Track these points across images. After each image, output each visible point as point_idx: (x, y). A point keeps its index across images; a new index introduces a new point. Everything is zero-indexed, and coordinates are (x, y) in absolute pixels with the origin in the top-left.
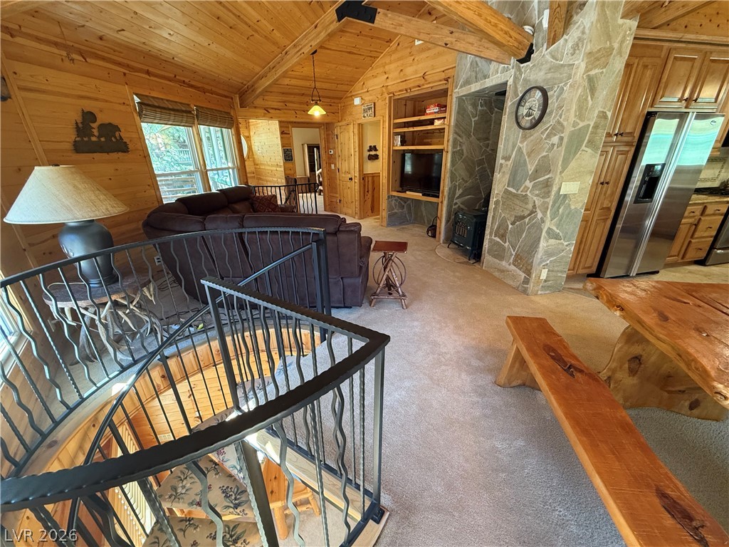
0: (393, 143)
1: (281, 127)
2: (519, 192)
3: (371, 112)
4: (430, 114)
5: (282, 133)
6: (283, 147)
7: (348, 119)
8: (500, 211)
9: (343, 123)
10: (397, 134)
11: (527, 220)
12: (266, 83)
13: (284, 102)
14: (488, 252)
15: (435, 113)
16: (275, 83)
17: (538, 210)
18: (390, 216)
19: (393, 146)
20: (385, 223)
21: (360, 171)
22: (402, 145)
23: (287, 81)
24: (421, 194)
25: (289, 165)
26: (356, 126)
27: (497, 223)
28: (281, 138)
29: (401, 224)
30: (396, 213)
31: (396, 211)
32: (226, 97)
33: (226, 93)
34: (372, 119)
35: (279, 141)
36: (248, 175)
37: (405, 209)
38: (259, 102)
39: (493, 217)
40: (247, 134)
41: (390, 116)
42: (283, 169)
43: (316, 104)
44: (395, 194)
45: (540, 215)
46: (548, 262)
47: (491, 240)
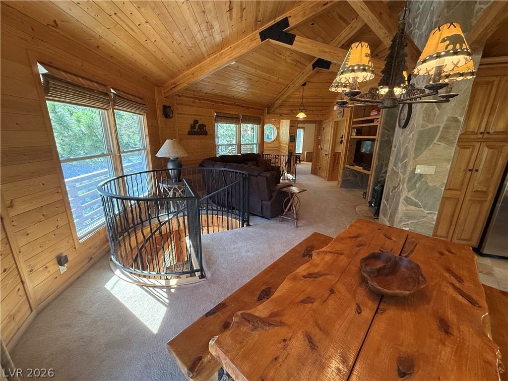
0: (351, 133)
1: (290, 123)
2: (396, 170)
3: (341, 114)
4: (373, 116)
5: (291, 126)
6: (290, 134)
7: (331, 119)
8: (389, 182)
9: (328, 121)
10: (355, 128)
11: (397, 189)
12: (279, 102)
13: (291, 110)
14: (381, 211)
15: (375, 115)
16: (284, 101)
17: (401, 183)
18: (343, 181)
19: (351, 135)
20: (339, 186)
21: (332, 150)
22: (356, 135)
23: (292, 100)
24: (362, 168)
25: (292, 144)
26: (333, 123)
27: (387, 191)
28: (290, 129)
29: (353, 187)
30: (349, 179)
31: (349, 178)
32: (259, 109)
33: (260, 108)
34: (341, 119)
35: (289, 131)
36: (264, 149)
37: (358, 178)
38: (278, 111)
39: (386, 187)
40: (278, 127)
41: (351, 117)
42: (287, 146)
43: (302, 112)
44: (348, 166)
45: (401, 187)
46: (409, 223)
47: (383, 203)
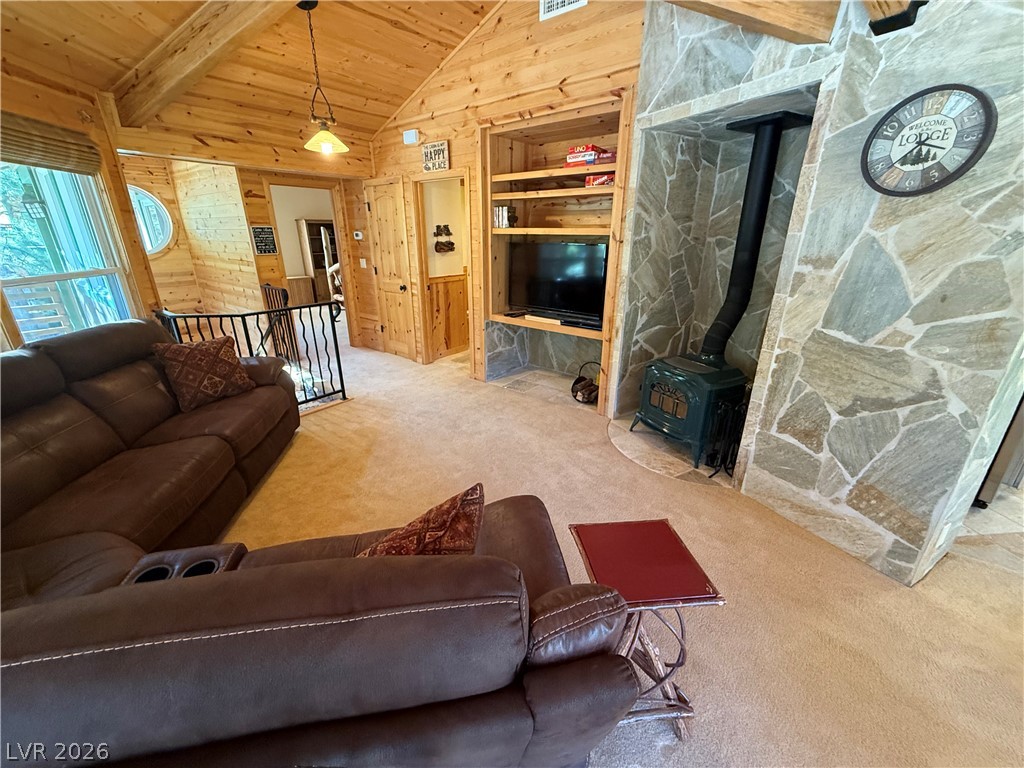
0: (493, 222)
1: (242, 182)
2: (870, 343)
3: (443, 158)
4: (576, 164)
5: (247, 194)
6: (251, 222)
7: (392, 172)
8: (797, 378)
9: (381, 180)
10: (500, 204)
11: (903, 413)
13: (244, 125)
14: (756, 461)
15: (588, 163)
17: (947, 393)
18: (491, 360)
19: (493, 227)
20: (482, 372)
21: (421, 273)
22: (511, 225)
24: (558, 322)
25: (269, 260)
26: (410, 188)
27: (787, 405)
28: (246, 205)
29: (509, 372)
30: (500, 353)
31: (500, 349)
34: (445, 173)
35: (241, 211)
37: (515, 345)
39: (773, 389)
41: (484, 169)
42: (253, 269)
43: (325, 127)
44: (501, 319)
45: (956, 407)
47: (764, 438)
